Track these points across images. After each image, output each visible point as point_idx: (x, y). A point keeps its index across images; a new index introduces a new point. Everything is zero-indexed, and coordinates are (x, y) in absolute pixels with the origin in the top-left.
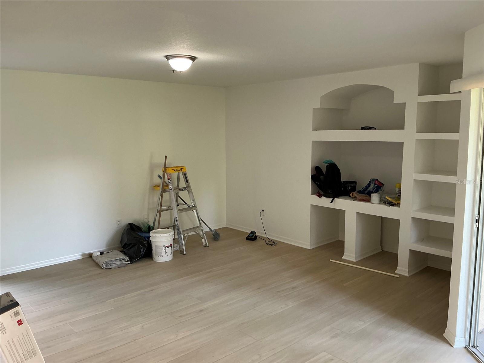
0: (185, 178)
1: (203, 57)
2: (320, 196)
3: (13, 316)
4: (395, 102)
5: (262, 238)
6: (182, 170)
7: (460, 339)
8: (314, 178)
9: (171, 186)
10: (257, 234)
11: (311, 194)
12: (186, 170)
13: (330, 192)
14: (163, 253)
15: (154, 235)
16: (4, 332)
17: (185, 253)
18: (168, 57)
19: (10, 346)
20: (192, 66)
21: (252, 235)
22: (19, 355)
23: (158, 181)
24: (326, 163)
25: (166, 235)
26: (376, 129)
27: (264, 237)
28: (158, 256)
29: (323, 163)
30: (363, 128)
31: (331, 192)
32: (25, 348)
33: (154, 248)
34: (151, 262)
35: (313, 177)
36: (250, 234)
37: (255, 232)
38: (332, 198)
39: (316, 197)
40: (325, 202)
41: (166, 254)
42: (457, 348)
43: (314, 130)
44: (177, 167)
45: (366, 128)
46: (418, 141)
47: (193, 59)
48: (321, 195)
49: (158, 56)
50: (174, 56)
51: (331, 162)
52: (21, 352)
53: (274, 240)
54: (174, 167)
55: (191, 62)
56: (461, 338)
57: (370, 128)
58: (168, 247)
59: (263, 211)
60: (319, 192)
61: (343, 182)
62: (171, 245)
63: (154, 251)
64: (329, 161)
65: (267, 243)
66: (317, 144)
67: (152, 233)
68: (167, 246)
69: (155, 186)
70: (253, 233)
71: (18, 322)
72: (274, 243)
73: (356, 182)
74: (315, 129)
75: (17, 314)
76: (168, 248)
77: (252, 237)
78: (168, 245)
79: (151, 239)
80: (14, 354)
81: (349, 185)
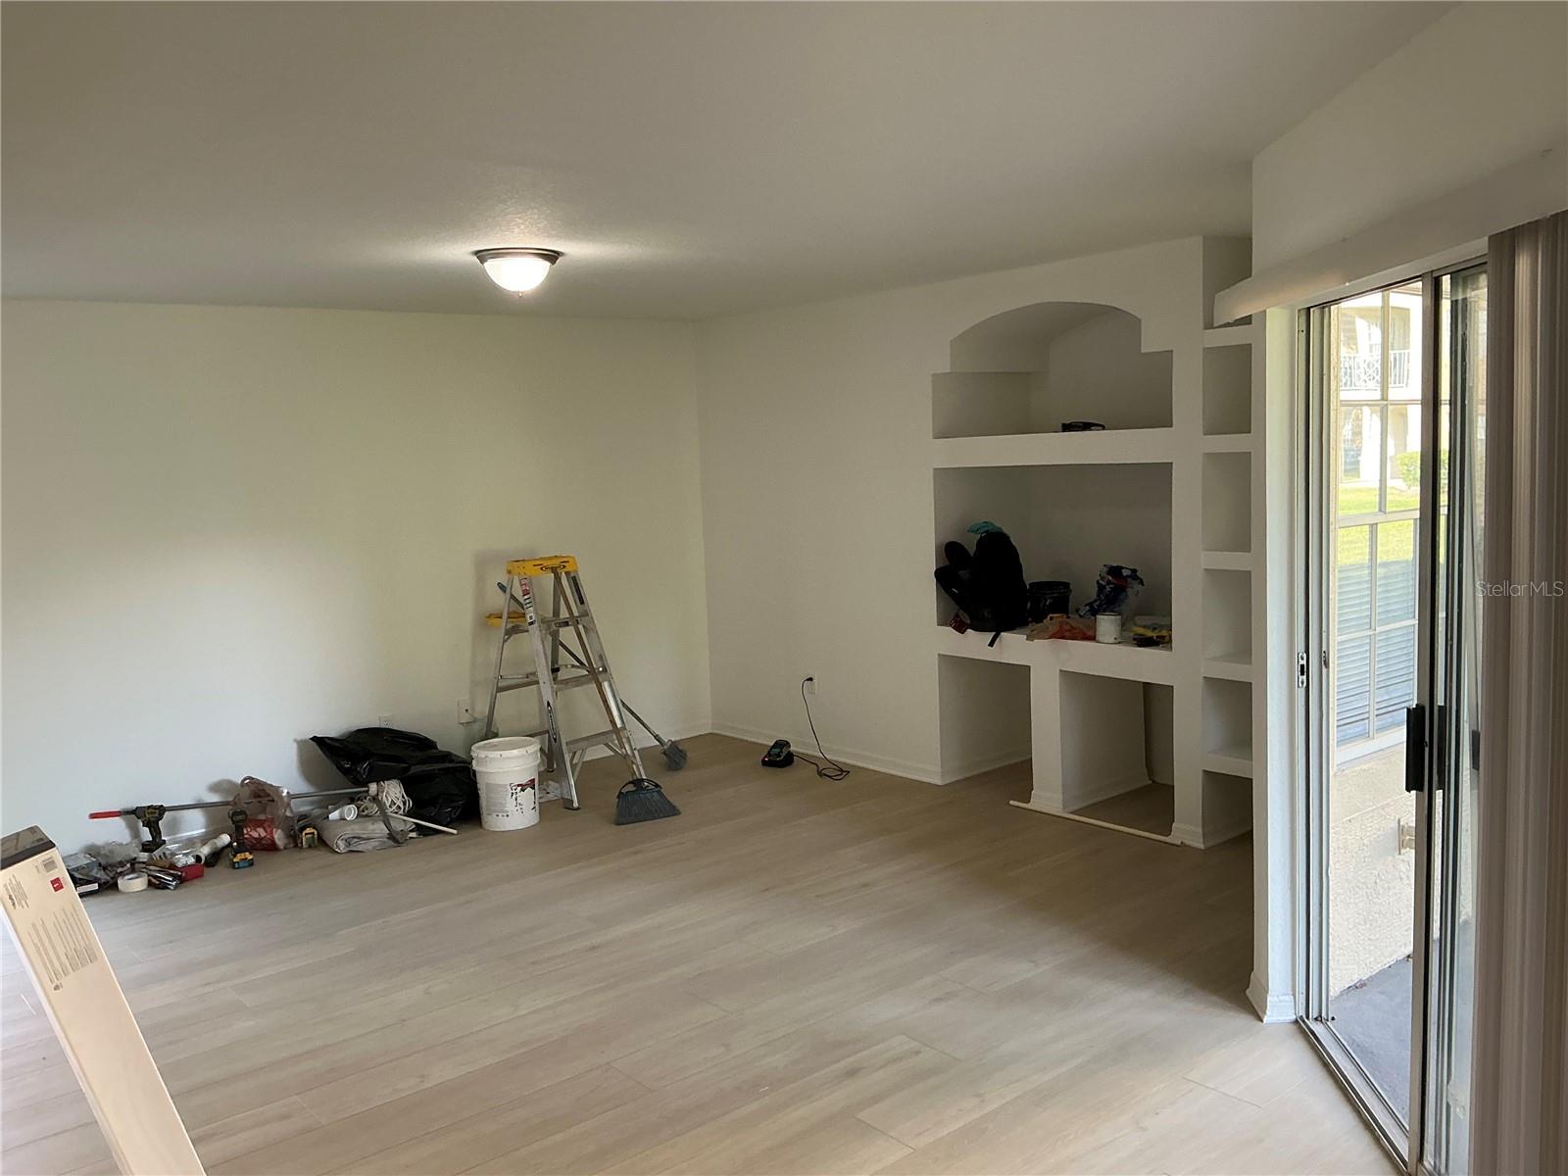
0: (574, 589)
1: (578, 250)
2: (960, 628)
3: (42, 868)
4: (1143, 351)
5: (808, 760)
6: (564, 567)
7: (1281, 998)
8: (945, 577)
9: (530, 613)
10: (792, 749)
11: (939, 625)
12: (576, 564)
13: (986, 614)
14: (510, 805)
15: (483, 754)
16: (23, 902)
17: (576, 805)
18: (482, 255)
19: (38, 934)
20: (550, 277)
21: (777, 750)
22: (58, 958)
23: (499, 601)
24: (976, 532)
25: (515, 752)
26: (1104, 428)
27: (812, 756)
28: (495, 815)
29: (968, 531)
30: (1067, 428)
31: (990, 616)
32: (71, 943)
33: (483, 793)
34: (477, 831)
35: (940, 575)
36: (774, 747)
37: (788, 743)
38: (994, 633)
39: (949, 631)
40: (974, 644)
41: (518, 807)
42: (1270, 1024)
43: (937, 436)
44: (550, 558)
45: (1074, 427)
46: (1213, 458)
47: (552, 256)
48: (964, 623)
49: (457, 252)
50: (496, 253)
51: (990, 528)
52: (61, 952)
53: (844, 763)
54: (541, 559)
55: (547, 264)
56: (1284, 995)
57: (1086, 426)
58: (523, 787)
59: (811, 679)
60: (957, 616)
61: (1030, 584)
62: (533, 781)
63: (483, 802)
64: (984, 527)
65: (820, 774)
66: (948, 479)
67: (479, 748)
68: (519, 785)
69: (489, 617)
70: (781, 745)
71: (53, 882)
72: (842, 772)
73: (1069, 584)
74: (941, 434)
75: (50, 865)
76: (523, 790)
77: (780, 757)
78: (524, 782)
79: (475, 766)
80: (47, 954)
81: (1046, 594)
